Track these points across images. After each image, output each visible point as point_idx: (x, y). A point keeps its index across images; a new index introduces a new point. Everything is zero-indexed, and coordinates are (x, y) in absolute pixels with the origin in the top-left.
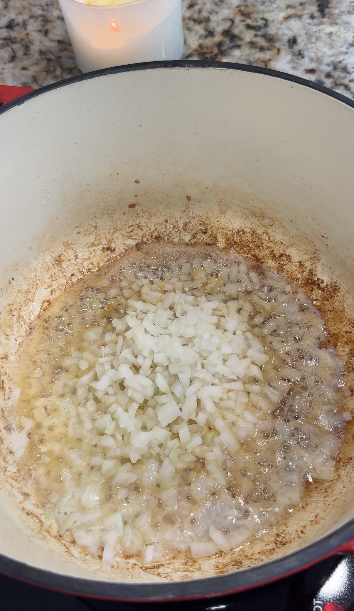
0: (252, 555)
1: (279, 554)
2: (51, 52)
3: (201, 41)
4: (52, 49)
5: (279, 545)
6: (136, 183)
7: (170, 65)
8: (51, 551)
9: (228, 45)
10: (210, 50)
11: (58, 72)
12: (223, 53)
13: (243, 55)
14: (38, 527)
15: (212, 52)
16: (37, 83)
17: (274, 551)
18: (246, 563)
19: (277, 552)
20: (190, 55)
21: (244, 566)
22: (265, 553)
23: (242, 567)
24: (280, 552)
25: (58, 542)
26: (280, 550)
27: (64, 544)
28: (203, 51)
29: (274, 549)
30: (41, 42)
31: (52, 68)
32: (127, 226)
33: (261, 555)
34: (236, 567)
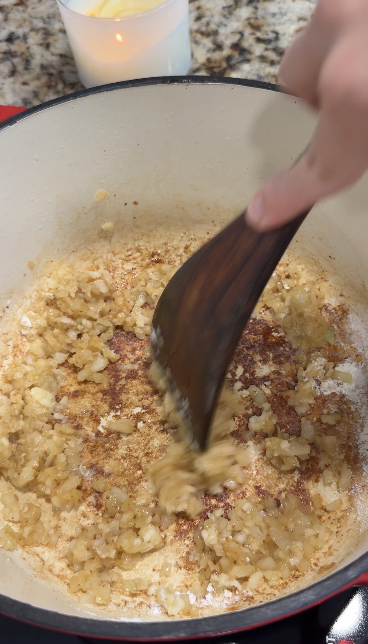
0: (264, 590)
1: (293, 588)
2: (52, 66)
3: (209, 55)
4: (54, 63)
5: (292, 578)
6: (134, 205)
7: (168, 81)
8: (54, 591)
9: (237, 59)
10: (218, 64)
11: (60, 87)
12: (232, 67)
13: (252, 70)
14: (40, 566)
15: (220, 67)
16: (38, 99)
17: (286, 585)
18: (258, 599)
19: (289, 586)
20: (198, 70)
21: (256, 602)
22: (277, 588)
23: (254, 602)
24: (293, 586)
25: (61, 581)
26: (293, 584)
27: (67, 583)
28: (211, 65)
29: (286, 583)
30: (42, 56)
31: (54, 83)
32: (126, 249)
33: (273, 590)
34: (247, 603)
